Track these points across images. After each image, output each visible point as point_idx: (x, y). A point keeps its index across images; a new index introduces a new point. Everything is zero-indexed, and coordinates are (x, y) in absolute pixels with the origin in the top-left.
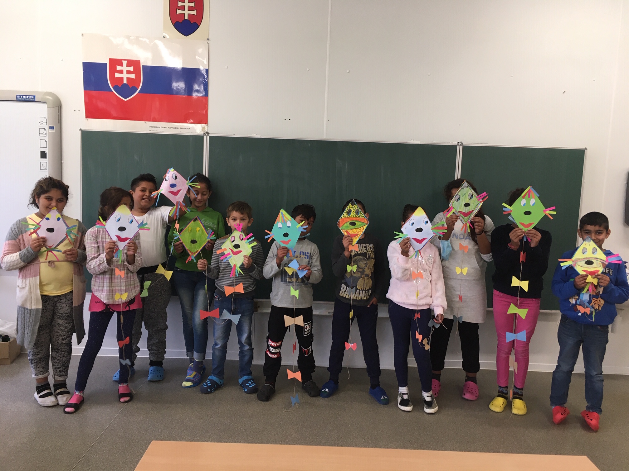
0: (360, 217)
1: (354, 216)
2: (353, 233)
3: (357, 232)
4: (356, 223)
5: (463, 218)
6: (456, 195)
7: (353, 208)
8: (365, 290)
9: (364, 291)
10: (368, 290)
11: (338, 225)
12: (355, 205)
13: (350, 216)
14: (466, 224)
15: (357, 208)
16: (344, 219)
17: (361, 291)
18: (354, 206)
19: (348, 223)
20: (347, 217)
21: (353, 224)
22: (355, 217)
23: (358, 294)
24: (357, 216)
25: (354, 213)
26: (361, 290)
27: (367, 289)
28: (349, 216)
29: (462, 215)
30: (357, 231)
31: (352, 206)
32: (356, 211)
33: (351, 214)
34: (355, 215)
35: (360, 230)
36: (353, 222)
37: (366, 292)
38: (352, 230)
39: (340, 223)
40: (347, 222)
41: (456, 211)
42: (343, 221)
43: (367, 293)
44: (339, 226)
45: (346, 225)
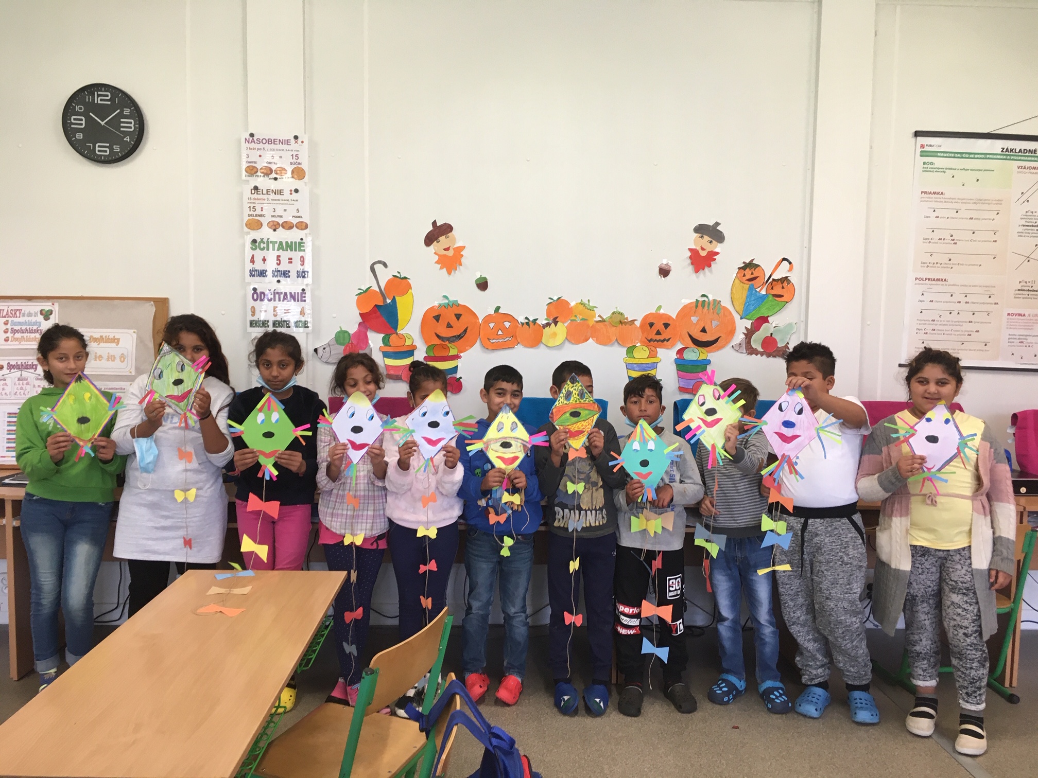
0: (587, 402)
1: (576, 401)
2: (576, 429)
3: (584, 427)
4: (581, 412)
5: (176, 405)
6: (155, 370)
7: (574, 388)
8: (596, 510)
9: (594, 512)
10: (601, 509)
11: (550, 419)
12: (577, 383)
13: (571, 401)
14: (185, 414)
15: (580, 388)
16: (559, 408)
17: (589, 512)
18: (575, 385)
19: (568, 414)
20: (566, 404)
21: (575, 414)
22: (578, 402)
23: (584, 518)
24: (582, 401)
25: (576, 396)
26: (589, 509)
27: (598, 508)
28: (568, 403)
29: (173, 401)
30: (582, 425)
31: (572, 385)
32: (580, 392)
33: (572, 398)
34: (579, 399)
35: (587, 424)
36: (576, 412)
37: (598, 512)
38: (574, 425)
39: (554, 414)
40: (565, 413)
41: (161, 396)
42: (559, 411)
43: (599, 514)
44: (553, 420)
45: (563, 417)
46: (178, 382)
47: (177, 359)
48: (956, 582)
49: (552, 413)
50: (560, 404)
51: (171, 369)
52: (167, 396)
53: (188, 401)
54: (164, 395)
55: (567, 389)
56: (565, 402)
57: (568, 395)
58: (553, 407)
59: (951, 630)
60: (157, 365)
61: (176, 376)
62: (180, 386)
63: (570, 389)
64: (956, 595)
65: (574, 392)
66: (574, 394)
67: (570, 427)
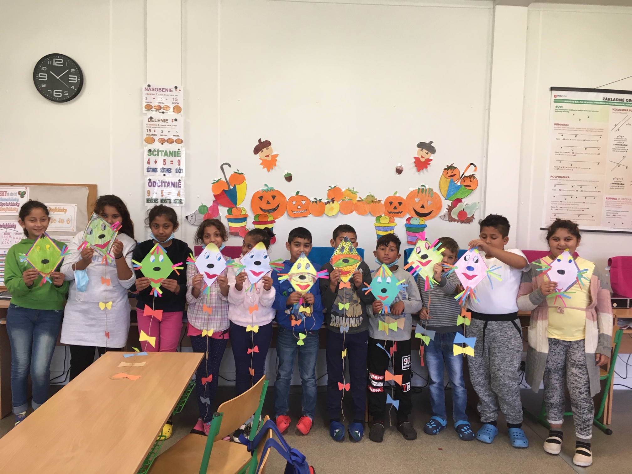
0: (353, 254)
1: (347, 253)
2: (346, 270)
3: (351, 269)
4: (350, 260)
6: (88, 229)
8: (356, 317)
9: (354, 318)
10: (359, 317)
11: (330, 263)
12: (348, 242)
13: (344, 253)
14: (106, 256)
15: (350, 245)
16: (336, 256)
17: (351, 319)
18: (347, 243)
19: (341, 261)
20: (341, 254)
21: (346, 261)
22: (348, 254)
23: (348, 322)
24: (351, 253)
25: (347, 250)
26: (351, 317)
27: (357, 316)
28: (342, 253)
29: (99, 248)
31: (345, 243)
32: (350, 247)
33: (345, 251)
34: (349, 252)
35: (353, 267)
36: (346, 259)
37: (357, 319)
38: (345, 268)
39: (333, 260)
40: (340, 259)
41: (91, 245)
42: (336, 258)
43: (358, 320)
44: (332, 264)
45: (338, 262)
46: (102, 236)
47: (101, 223)
48: (575, 361)
49: (332, 259)
50: (337, 254)
51: (98, 228)
52: (95, 245)
53: (108, 247)
54: (93, 244)
55: (342, 245)
56: (340, 253)
57: (343, 249)
58: (333, 255)
59: (572, 390)
60: (89, 226)
61: (101, 233)
62: (103, 239)
63: (344, 245)
64: (575, 369)
65: (346, 247)
66: (346, 248)
67: (342, 268)
